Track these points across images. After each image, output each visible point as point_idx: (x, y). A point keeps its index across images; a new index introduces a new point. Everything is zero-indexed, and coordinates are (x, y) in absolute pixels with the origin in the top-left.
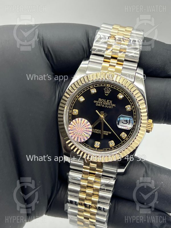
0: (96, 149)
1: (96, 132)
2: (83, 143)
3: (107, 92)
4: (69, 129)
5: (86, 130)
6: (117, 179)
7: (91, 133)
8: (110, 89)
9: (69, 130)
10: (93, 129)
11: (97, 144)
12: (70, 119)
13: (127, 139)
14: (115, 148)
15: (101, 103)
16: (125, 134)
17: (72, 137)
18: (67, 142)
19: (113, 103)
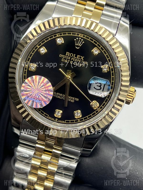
0: (57, 119)
1: (59, 97)
2: (39, 110)
3: (79, 45)
4: (22, 88)
5: (45, 92)
6: (80, 161)
7: (51, 98)
8: (82, 40)
9: (23, 91)
10: (55, 93)
11: (59, 113)
12: (25, 76)
13: (99, 110)
14: (81, 120)
15: (69, 58)
16: (97, 103)
17: (25, 100)
18: (18, 107)
19: (85, 60)
